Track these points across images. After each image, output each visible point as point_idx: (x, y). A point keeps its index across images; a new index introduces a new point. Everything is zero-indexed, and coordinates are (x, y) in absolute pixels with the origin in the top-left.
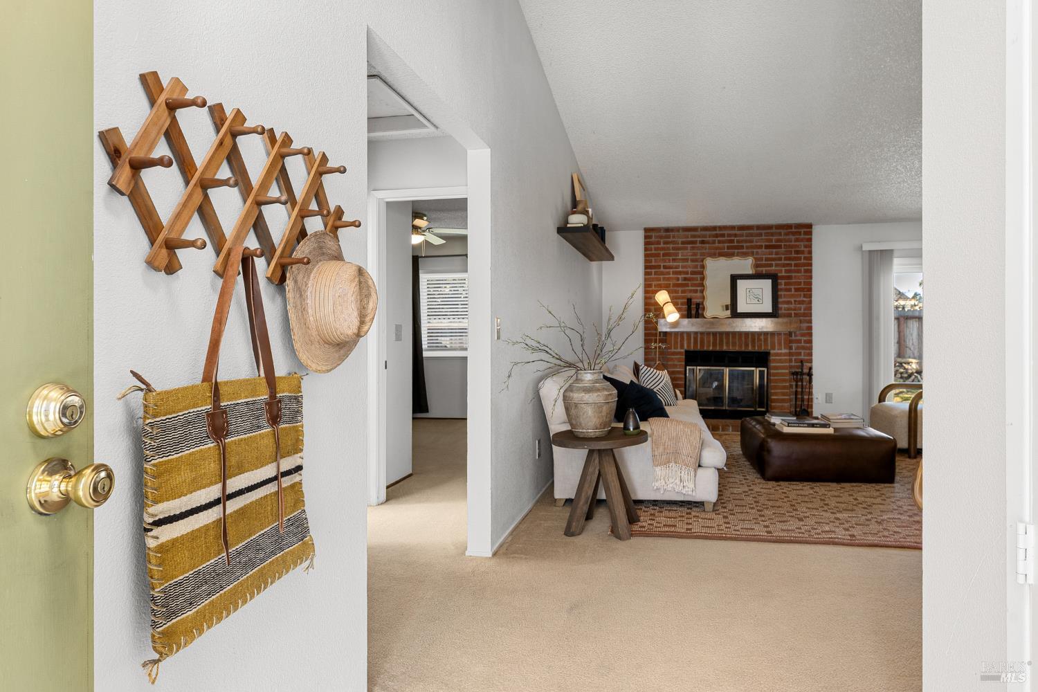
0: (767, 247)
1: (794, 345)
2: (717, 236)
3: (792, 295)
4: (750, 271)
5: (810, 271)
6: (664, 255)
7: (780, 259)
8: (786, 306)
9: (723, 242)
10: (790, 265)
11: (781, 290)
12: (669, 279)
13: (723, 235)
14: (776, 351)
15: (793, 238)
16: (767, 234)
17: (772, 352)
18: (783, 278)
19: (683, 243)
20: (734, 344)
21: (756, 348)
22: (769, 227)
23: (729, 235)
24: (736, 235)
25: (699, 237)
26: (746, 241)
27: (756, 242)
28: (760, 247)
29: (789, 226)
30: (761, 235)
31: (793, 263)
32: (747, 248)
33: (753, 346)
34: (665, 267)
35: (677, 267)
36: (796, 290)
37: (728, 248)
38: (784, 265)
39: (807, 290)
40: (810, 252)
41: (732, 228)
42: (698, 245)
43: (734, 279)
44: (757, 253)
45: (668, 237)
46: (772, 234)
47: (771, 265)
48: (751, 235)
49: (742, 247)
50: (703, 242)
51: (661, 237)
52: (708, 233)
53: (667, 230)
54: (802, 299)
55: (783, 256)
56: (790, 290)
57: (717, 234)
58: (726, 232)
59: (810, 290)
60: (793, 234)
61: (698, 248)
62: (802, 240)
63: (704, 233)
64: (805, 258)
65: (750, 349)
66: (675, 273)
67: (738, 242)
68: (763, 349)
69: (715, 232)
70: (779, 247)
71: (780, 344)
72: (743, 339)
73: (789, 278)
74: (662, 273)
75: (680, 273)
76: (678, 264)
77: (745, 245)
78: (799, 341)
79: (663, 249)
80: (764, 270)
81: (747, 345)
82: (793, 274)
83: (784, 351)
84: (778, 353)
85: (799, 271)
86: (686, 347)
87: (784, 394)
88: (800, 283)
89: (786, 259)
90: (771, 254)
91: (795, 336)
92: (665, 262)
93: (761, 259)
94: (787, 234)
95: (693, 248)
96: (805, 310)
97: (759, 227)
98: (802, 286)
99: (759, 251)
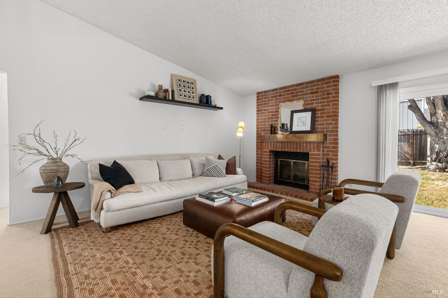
0: (311, 93)
1: (325, 150)
2: (286, 91)
3: (325, 120)
4: (301, 108)
5: (338, 105)
6: (264, 104)
7: (318, 99)
8: (321, 126)
9: (289, 94)
10: (324, 102)
11: (318, 117)
12: (265, 116)
13: (289, 90)
14: (312, 152)
15: (325, 86)
16: (311, 86)
17: (310, 153)
18: (319, 110)
19: (272, 97)
20: (291, 148)
21: (301, 151)
22: (312, 82)
23: (292, 90)
24: (295, 89)
25: (278, 93)
26: (300, 92)
27: (306, 91)
28: (308, 94)
29: (323, 79)
30: (308, 87)
31: (325, 100)
32: (301, 95)
33: (300, 149)
34: (264, 110)
35: (269, 109)
36: (327, 117)
37: (292, 97)
38: (320, 103)
39: (335, 116)
40: (337, 93)
41: (294, 86)
42: (278, 97)
43: (293, 112)
44: (306, 98)
45: (266, 95)
46: (314, 86)
47: (313, 104)
48: (303, 88)
49: (298, 95)
50: (280, 96)
51: (263, 96)
52: (282, 90)
53: (266, 92)
54: (331, 122)
55: (320, 98)
56: (323, 117)
57: (286, 90)
58: (290, 89)
59: (337, 116)
60: (326, 83)
61: (278, 99)
62: (331, 86)
63: (280, 91)
64: (333, 97)
65: (298, 151)
66: (268, 112)
67: (296, 93)
68: (305, 151)
69: (286, 89)
70: (318, 92)
71: (314, 148)
72: (295, 145)
73: (324, 109)
74: (263, 113)
75: (270, 112)
76: (270, 108)
77: (299, 94)
78: (329, 147)
79: (264, 101)
80: (309, 106)
81: (297, 149)
82: (326, 107)
83: (316, 152)
84: (313, 154)
85: (329, 105)
86: (269, 149)
87: (316, 177)
88: (329, 112)
89: (321, 99)
90: (313, 97)
91: (326, 144)
92: (264, 108)
93: (308, 101)
94: (322, 84)
95: (276, 99)
96: (332, 128)
97: (307, 83)
98: (331, 114)
99: (307, 96)
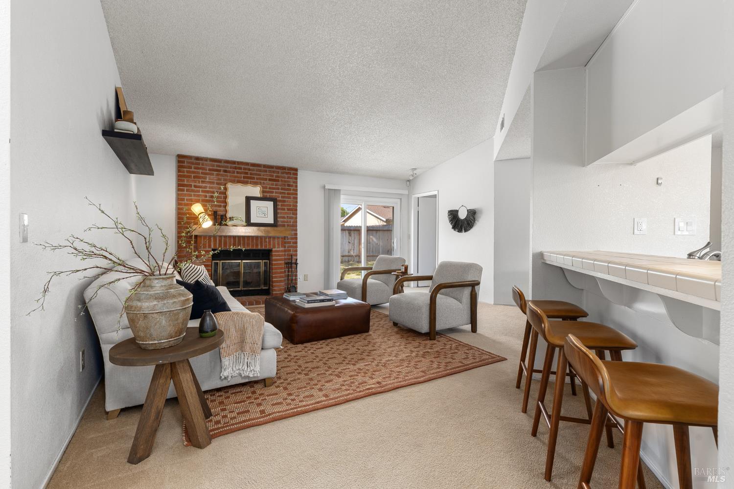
0: (270, 180)
1: (286, 245)
2: (236, 168)
3: (286, 213)
4: (259, 195)
5: (296, 198)
6: (195, 177)
7: (278, 189)
8: (282, 220)
9: (241, 173)
10: (285, 193)
11: (279, 209)
12: (198, 196)
13: (240, 168)
14: (276, 249)
15: (286, 176)
16: (270, 171)
17: (273, 249)
18: (280, 201)
19: (210, 170)
20: (248, 245)
21: (263, 247)
22: (272, 167)
23: (245, 169)
24: (249, 170)
25: (223, 167)
26: (256, 174)
27: (263, 176)
28: (266, 179)
29: (283, 168)
30: (266, 171)
31: (286, 192)
32: (257, 179)
33: (262, 246)
34: (195, 186)
35: (205, 187)
36: (288, 210)
37: (244, 177)
38: (281, 193)
39: (295, 210)
40: (296, 186)
41: (247, 164)
42: (222, 173)
43: (248, 199)
44: (264, 183)
45: (199, 164)
46: (274, 172)
47: (273, 192)
48: (260, 171)
49: (254, 178)
50: (225, 171)
51: (193, 163)
52: (229, 165)
53: (197, 158)
54: (291, 215)
55: (280, 187)
56: (284, 209)
57: (236, 167)
58: (242, 166)
59: (296, 210)
60: (287, 173)
61: (222, 175)
62: (291, 178)
63: (225, 164)
64: (293, 190)
65: (259, 247)
66: (203, 191)
67: (251, 174)
68: (268, 248)
69: (235, 165)
70: (278, 181)
71: (278, 244)
72: (255, 241)
73: (284, 201)
74: (193, 191)
75: (208, 192)
76: (206, 185)
77: (255, 177)
78: (289, 243)
79: (194, 172)
80: (268, 195)
81: (257, 245)
82: (286, 199)
83: (281, 249)
84: (277, 250)
85: (290, 198)
86: (212, 247)
87: (281, 277)
88: (290, 206)
89: (282, 189)
90: (272, 185)
91: (287, 239)
92: (196, 182)
93: (266, 188)
94: (283, 173)
95: (218, 175)
96: (293, 223)
97: (265, 166)
98: (292, 207)
99: (265, 182)
